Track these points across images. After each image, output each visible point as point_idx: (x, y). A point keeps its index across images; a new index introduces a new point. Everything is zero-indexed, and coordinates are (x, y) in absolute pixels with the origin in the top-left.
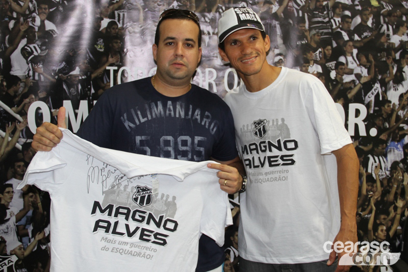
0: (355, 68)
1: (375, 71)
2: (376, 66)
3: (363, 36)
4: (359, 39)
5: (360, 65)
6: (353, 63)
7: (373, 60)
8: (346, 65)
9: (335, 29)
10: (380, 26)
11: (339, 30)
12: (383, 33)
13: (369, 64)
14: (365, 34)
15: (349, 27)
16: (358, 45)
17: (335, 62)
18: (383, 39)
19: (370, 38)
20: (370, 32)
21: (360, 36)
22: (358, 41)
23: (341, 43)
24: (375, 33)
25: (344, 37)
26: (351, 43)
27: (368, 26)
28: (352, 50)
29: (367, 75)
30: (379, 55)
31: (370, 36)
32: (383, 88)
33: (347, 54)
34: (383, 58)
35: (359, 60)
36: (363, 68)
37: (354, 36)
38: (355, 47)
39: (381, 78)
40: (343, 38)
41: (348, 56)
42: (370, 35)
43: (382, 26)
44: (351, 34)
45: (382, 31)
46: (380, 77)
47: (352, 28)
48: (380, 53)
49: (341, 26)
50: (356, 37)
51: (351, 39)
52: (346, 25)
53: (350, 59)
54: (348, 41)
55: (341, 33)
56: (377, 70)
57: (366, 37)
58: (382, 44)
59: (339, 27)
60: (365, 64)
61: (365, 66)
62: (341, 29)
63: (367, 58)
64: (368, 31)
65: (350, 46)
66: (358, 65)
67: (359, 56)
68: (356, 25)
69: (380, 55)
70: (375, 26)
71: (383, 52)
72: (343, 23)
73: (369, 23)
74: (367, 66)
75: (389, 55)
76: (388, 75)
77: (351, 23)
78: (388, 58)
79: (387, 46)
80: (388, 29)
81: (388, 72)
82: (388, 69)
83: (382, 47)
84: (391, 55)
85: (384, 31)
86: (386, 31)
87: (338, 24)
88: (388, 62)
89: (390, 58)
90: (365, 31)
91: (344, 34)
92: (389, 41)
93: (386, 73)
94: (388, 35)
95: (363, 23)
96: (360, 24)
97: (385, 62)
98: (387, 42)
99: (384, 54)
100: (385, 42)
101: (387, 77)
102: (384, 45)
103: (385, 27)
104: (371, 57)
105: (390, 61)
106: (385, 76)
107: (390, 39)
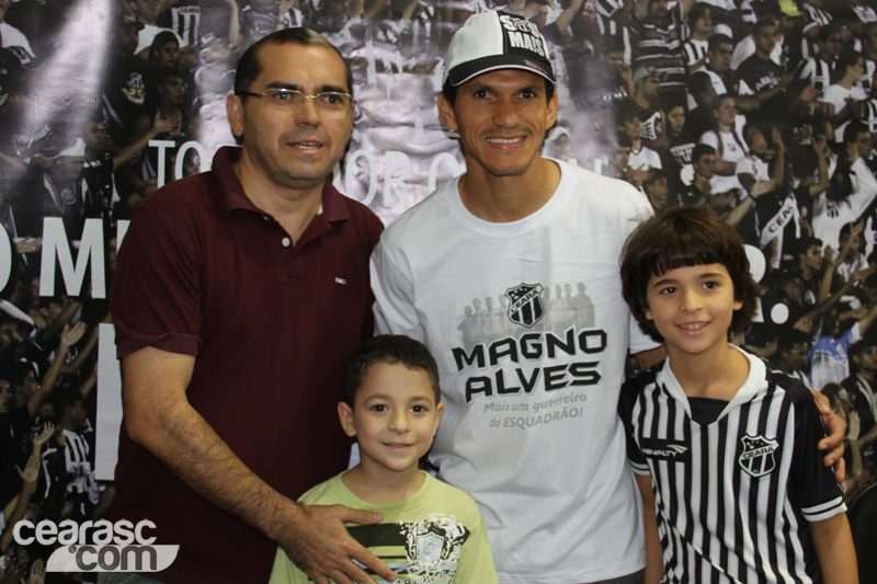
0: (740, 159)
1: (786, 170)
3: (759, 86)
4: (750, 92)
5: (752, 153)
6: (734, 149)
7: (782, 144)
8: (717, 153)
9: (694, 66)
10: (801, 62)
11: (703, 69)
12: (808, 80)
13: (771, 152)
14: (765, 81)
15: (727, 64)
16: (747, 106)
17: (693, 145)
18: (806, 95)
19: (775, 91)
20: (776, 76)
21: (752, 86)
22: (747, 96)
23: (709, 100)
24: (788, 79)
25: (714, 86)
26: (731, 102)
27: (771, 62)
28: (733, 117)
29: (767, 178)
30: (796, 130)
31: (775, 86)
32: (805, 210)
33: (722, 127)
34: (805, 138)
35: (749, 142)
36: (759, 161)
37: (738, 84)
38: (741, 112)
39: (800, 186)
40: (713, 90)
41: (724, 131)
42: (776, 82)
43: (806, 62)
44: (730, 80)
45: (804, 75)
46: (796, 183)
47: (734, 66)
48: (799, 126)
49: (708, 61)
50: (744, 88)
51: (732, 92)
52: (720, 59)
53: (727, 138)
54: (723, 96)
55: (708, 77)
56: (790, 166)
57: (766, 87)
58: (805, 106)
59: (702, 62)
60: (761, 151)
61: (763, 157)
62: (709, 67)
63: (768, 138)
64: (772, 74)
65: (728, 107)
66: (746, 154)
67: (750, 132)
68: (744, 59)
69: (799, 132)
70: (788, 63)
71: (805, 126)
72: (714, 54)
73: (776, 55)
74: (767, 157)
75: (819, 131)
76: (817, 180)
77: (731, 53)
78: (817, 140)
79: (815, 111)
80: (819, 71)
81: (816, 172)
82: (816, 165)
83: (803, 114)
84: (823, 131)
85: (811, 74)
86: (814, 75)
87: (700, 55)
88: (816, 148)
89: (822, 139)
90: (765, 74)
91: (715, 79)
92: (820, 99)
93: (812, 175)
94: (819, 86)
95: (761, 55)
96: (754, 57)
97: (810, 147)
98: (815, 101)
99: (808, 130)
100: (811, 101)
101: (813, 184)
102: (809, 109)
103: (811, 65)
104: (777, 137)
105: (822, 147)
106: (809, 180)
107: (822, 95)
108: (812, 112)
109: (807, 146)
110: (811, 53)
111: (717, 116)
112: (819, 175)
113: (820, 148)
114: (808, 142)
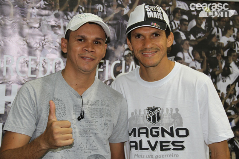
0: (191, 62)
1: (207, 66)
2: (207, 62)
3: (197, 37)
4: (194, 39)
5: (195, 60)
6: (188, 58)
7: (205, 56)
8: (183, 60)
9: (175, 30)
10: (212, 29)
11: (178, 31)
12: (214, 35)
13: (202, 60)
14: (199, 35)
15: (186, 29)
16: (193, 43)
17: (174, 57)
18: (214, 40)
19: (203, 38)
20: (203, 33)
21: (195, 36)
22: (193, 40)
23: (180, 41)
24: (208, 34)
25: (182, 36)
26: (187, 42)
27: (201, 28)
28: (188, 47)
29: (200, 68)
30: (210, 52)
31: (203, 37)
32: (214, 80)
33: (184, 51)
34: (214, 55)
35: (194, 56)
36: (197, 63)
37: (190, 36)
38: (191, 45)
39: (212, 72)
40: (181, 38)
41: (185, 52)
42: (203, 35)
43: (213, 28)
44: (187, 34)
45: (213, 33)
46: (211, 70)
47: (189, 30)
48: (212, 50)
49: (179, 28)
50: (192, 37)
51: (188, 39)
52: (184, 27)
53: (186, 55)
54: (185, 40)
55: (179, 33)
56: (208, 64)
57: (200, 37)
58: (213, 44)
59: (178, 28)
60: (199, 59)
61: (199, 61)
62: (180, 30)
63: (201, 54)
64: (202, 32)
65: (186, 44)
66: (193, 60)
67: (194, 52)
68: (192, 27)
69: (212, 52)
70: (207, 29)
71: (214, 50)
72: (182, 26)
73: (203, 26)
74: (200, 61)
75: (218, 52)
76: (218, 69)
77: (188, 25)
78: (218, 55)
79: (217, 45)
80: (218, 32)
81: (218, 66)
82: (218, 64)
83: (213, 46)
84: (220, 52)
85: (215, 33)
86: (216, 33)
87: (177, 26)
88: (218, 58)
89: (219, 55)
90: (199, 33)
91: (182, 34)
92: (218, 41)
93: (216, 67)
94: (218, 37)
95: (198, 26)
96: (195, 27)
97: (215, 58)
98: (217, 42)
99: (215, 52)
100: (216, 42)
101: (217, 71)
102: (215, 45)
103: (215, 30)
104: (204, 54)
105: (220, 58)
106: (215, 69)
107: (219, 40)
108: (216, 46)
109: (214, 57)
110: (215, 25)
111: (183, 47)
112: (219, 67)
113: (219, 58)
114: (215, 56)
